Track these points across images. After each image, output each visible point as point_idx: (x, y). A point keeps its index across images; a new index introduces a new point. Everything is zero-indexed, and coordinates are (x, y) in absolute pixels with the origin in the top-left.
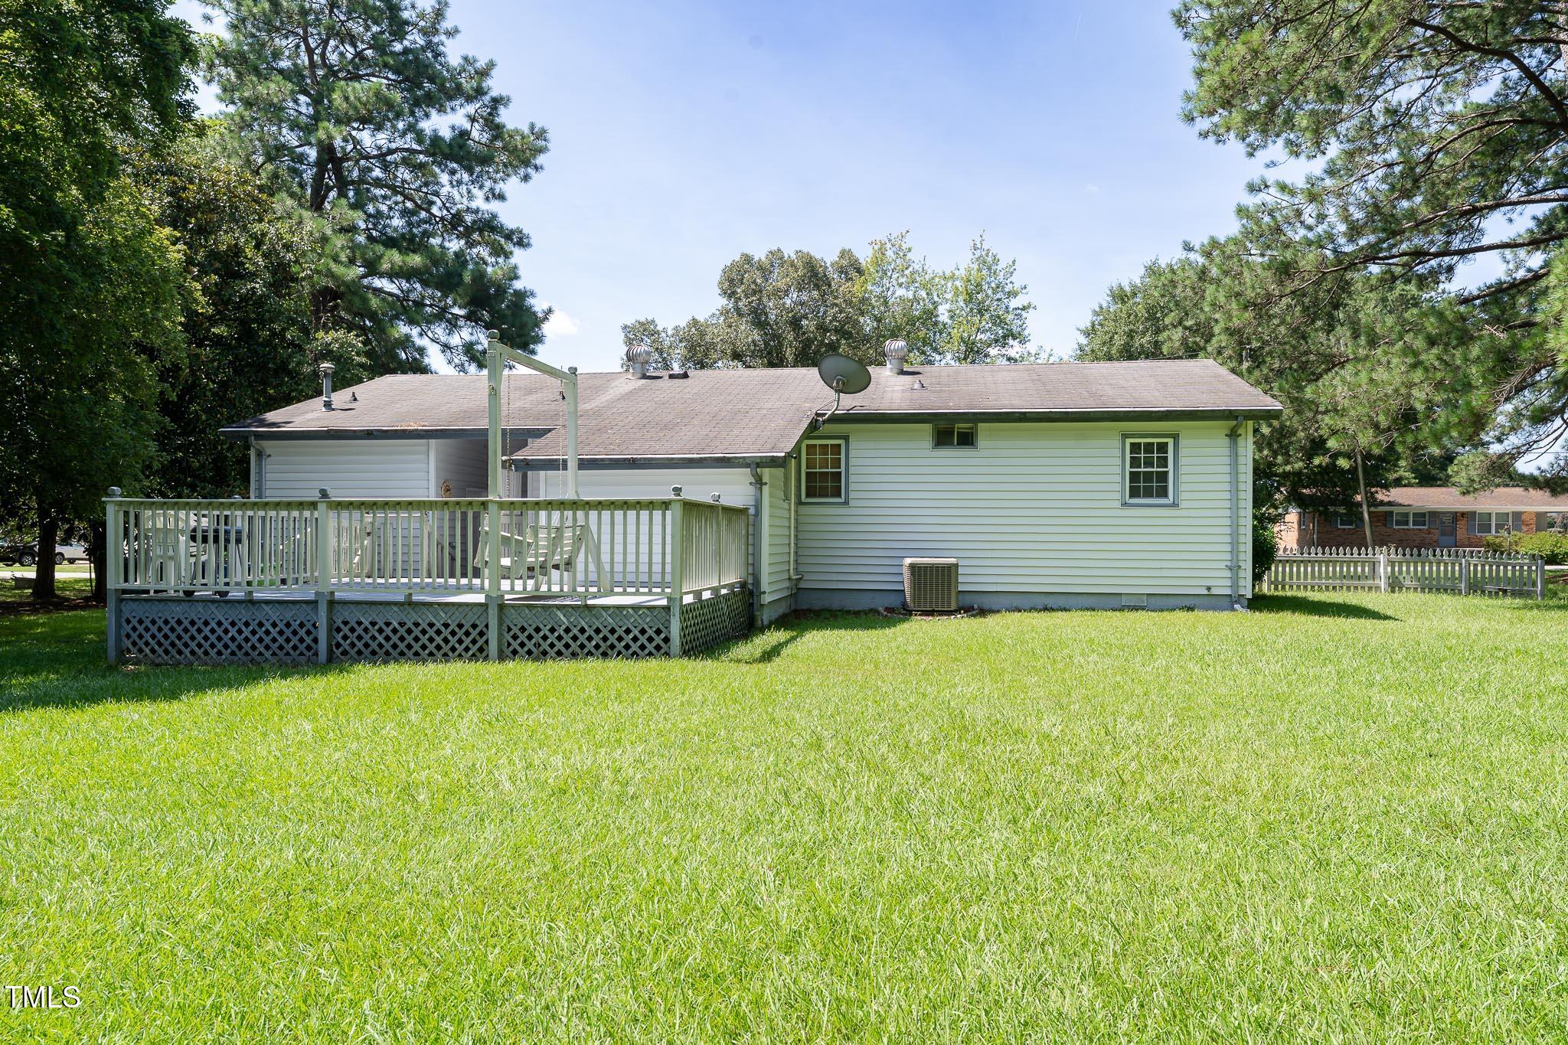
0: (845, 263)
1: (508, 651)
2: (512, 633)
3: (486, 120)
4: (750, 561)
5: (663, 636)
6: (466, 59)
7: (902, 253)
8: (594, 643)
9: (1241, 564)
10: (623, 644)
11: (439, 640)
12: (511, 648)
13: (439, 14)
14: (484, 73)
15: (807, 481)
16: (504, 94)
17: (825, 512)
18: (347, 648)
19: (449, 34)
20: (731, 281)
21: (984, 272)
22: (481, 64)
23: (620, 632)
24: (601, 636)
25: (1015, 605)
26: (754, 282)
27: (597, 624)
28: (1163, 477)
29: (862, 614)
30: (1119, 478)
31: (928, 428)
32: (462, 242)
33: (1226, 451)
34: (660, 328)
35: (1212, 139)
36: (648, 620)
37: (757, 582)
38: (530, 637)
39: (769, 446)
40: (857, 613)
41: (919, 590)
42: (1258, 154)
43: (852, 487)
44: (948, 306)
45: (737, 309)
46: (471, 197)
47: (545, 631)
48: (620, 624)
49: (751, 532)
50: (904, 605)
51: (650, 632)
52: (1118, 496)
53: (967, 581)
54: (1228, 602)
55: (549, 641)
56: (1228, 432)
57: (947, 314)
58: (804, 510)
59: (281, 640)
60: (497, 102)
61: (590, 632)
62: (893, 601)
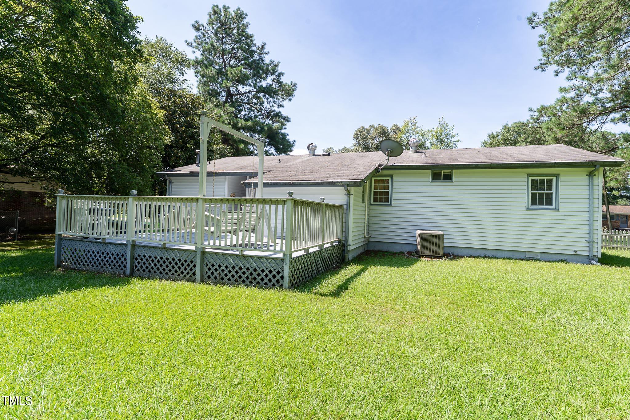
0: (395, 128)
1: (206, 277)
2: (208, 267)
3: (277, 80)
4: (344, 230)
5: (281, 275)
6: (271, 61)
7: (414, 124)
8: (246, 276)
9: (594, 240)
10: (260, 277)
11: (176, 267)
12: (207, 275)
13: (263, 47)
14: (277, 65)
15: (374, 195)
16: (282, 72)
17: (381, 209)
18: (139, 268)
19: (266, 54)
20: (357, 135)
21: (443, 129)
22: (275, 63)
23: (259, 271)
24: (250, 272)
25: (470, 253)
26: (364, 135)
27: (248, 266)
28: (549, 195)
29: (397, 254)
30: (525, 196)
31: (429, 172)
32: (271, 121)
33: (587, 183)
34: (334, 150)
35: (540, 70)
36: (273, 265)
37: (347, 240)
38: (216, 270)
39: (354, 177)
40: (394, 254)
41: (424, 246)
42: (560, 75)
43: (393, 198)
44: (429, 141)
45: (359, 144)
46: (273, 106)
47: (223, 267)
48: (259, 266)
49: (344, 216)
50: (416, 252)
51: (274, 272)
52: (525, 204)
53: (448, 241)
54: (588, 259)
55: (225, 273)
56: (588, 174)
57: (429, 144)
58: (372, 207)
59: (115, 262)
60: (280, 74)
61: (244, 269)
62: (411, 249)
